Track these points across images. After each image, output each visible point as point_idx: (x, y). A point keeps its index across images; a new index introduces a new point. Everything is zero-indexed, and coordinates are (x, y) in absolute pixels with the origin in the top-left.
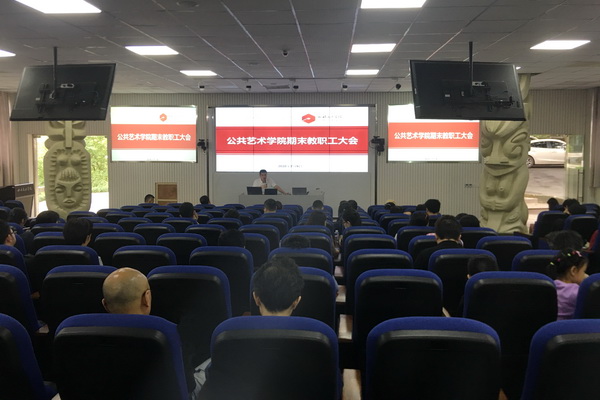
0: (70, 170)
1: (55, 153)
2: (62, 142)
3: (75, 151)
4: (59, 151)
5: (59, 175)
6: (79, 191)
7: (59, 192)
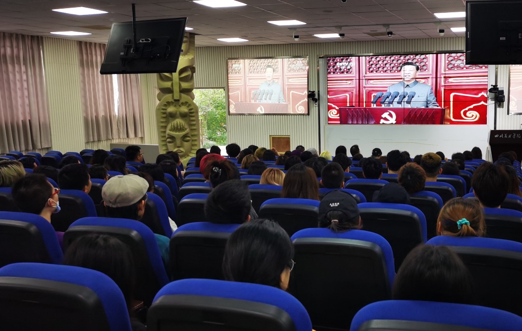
0: (179, 121)
1: (165, 105)
2: (170, 95)
3: (183, 104)
4: (169, 104)
5: (169, 126)
6: (187, 141)
7: (169, 142)
